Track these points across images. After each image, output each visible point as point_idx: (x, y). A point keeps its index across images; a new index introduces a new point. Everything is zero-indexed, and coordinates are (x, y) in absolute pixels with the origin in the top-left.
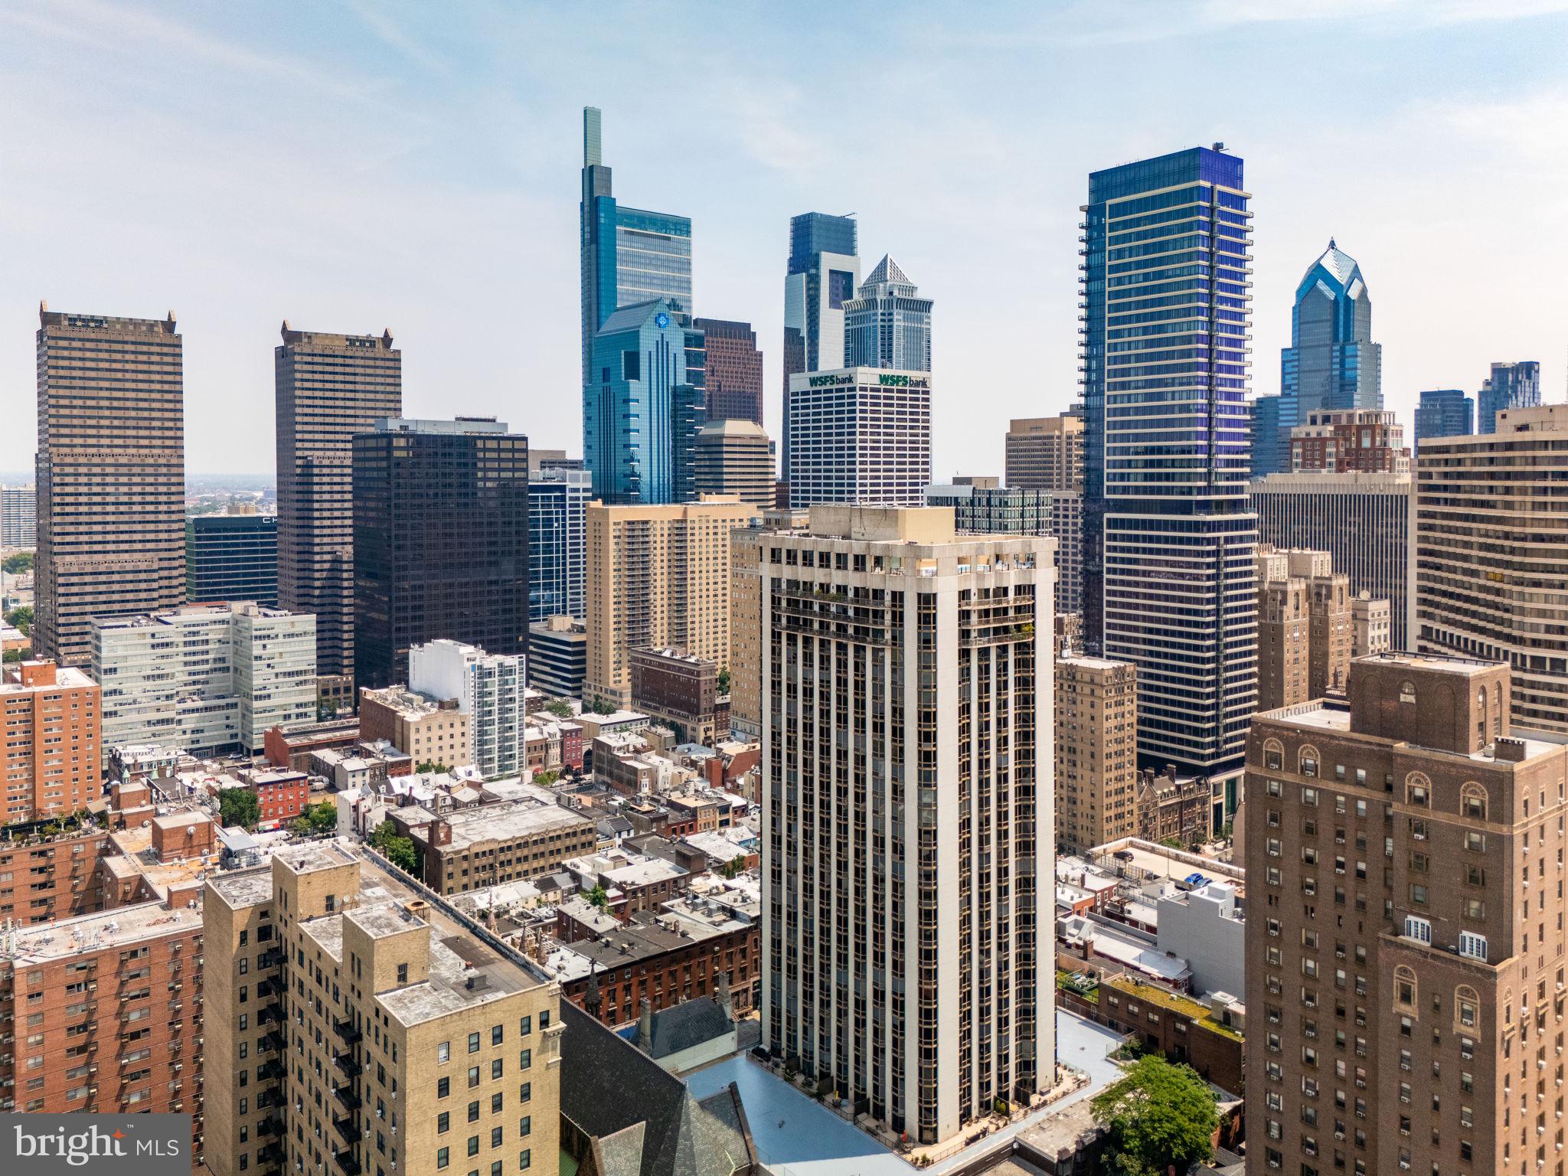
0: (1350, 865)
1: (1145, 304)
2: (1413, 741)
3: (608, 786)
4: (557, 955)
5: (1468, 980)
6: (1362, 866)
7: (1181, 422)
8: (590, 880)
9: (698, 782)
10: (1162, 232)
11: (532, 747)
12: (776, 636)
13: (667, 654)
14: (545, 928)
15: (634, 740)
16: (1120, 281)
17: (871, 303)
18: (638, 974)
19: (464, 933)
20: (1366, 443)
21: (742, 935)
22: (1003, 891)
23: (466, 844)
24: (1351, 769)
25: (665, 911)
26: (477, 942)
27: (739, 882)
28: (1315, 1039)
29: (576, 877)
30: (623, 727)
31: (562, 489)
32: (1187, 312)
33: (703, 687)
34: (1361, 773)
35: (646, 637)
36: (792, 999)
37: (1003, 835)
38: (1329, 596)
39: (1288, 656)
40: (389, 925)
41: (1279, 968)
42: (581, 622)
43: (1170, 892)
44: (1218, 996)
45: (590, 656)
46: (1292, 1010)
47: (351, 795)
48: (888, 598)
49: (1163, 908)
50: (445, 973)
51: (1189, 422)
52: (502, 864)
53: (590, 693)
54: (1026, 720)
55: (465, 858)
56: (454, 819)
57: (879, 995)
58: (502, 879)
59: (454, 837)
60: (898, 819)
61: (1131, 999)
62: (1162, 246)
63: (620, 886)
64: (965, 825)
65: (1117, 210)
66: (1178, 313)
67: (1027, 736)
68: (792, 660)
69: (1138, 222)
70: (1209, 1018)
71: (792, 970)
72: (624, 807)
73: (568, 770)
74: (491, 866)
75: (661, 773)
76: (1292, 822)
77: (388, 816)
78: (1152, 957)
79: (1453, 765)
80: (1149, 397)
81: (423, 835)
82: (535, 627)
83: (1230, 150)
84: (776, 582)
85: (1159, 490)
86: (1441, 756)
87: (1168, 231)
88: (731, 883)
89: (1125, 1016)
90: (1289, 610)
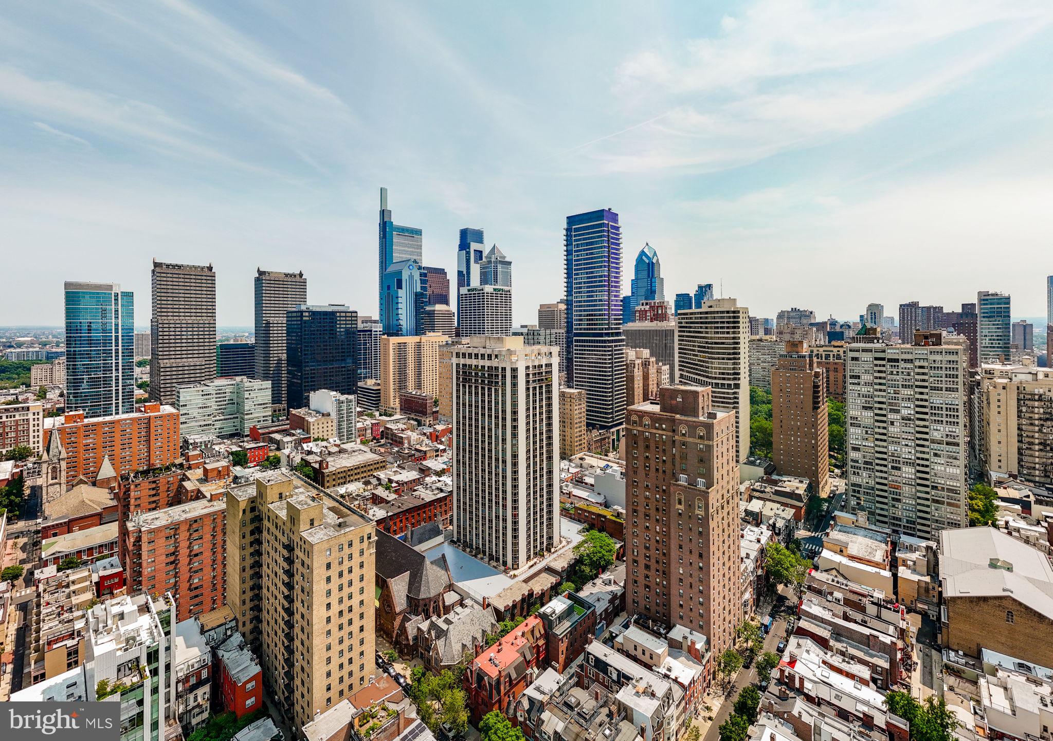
0: (660, 458)
1: (587, 264)
2: (681, 414)
3: (391, 444)
4: (372, 510)
5: (700, 495)
6: (664, 458)
7: (599, 305)
8: (385, 481)
9: (427, 441)
10: (591, 238)
11: (360, 430)
12: (458, 385)
13: (414, 393)
14: (367, 500)
15: (401, 426)
16: (578, 256)
17: (490, 262)
18: (405, 515)
19: (336, 505)
20: (660, 312)
21: (445, 498)
22: (542, 476)
23: (334, 469)
24: (661, 425)
25: (415, 491)
26: (342, 508)
27: (444, 478)
28: (649, 520)
29: (379, 479)
30: (397, 421)
31: (371, 331)
32: (601, 267)
33: (428, 405)
34: (664, 426)
35: (405, 387)
36: (465, 521)
37: (541, 454)
38: (649, 365)
39: (636, 386)
40: (306, 504)
41: (637, 496)
42: (379, 382)
43: (598, 471)
44: (615, 507)
45: (382, 394)
46: (641, 509)
47: (286, 451)
48: (500, 370)
49: (597, 477)
50: (329, 521)
51: (602, 305)
52: (349, 476)
53: (382, 409)
54: (549, 412)
55: (334, 474)
56: (329, 459)
57: (497, 517)
58: (349, 482)
59: (329, 466)
60: (504, 450)
61: (586, 511)
62: (592, 243)
63: (397, 482)
64: (528, 451)
65: (576, 230)
66: (598, 267)
67: (549, 418)
68: (464, 394)
69: (583, 234)
70: (612, 515)
71: (465, 510)
72: (398, 452)
73: (374, 438)
74: (345, 477)
75: (412, 438)
76: (641, 444)
77: (302, 459)
78: (593, 495)
79: (694, 422)
80: (588, 296)
81: (317, 466)
82: (360, 384)
83: (613, 211)
84: (458, 365)
85: (592, 329)
86: (690, 419)
87: (594, 238)
88: (440, 479)
89: (583, 517)
90: (636, 370)
